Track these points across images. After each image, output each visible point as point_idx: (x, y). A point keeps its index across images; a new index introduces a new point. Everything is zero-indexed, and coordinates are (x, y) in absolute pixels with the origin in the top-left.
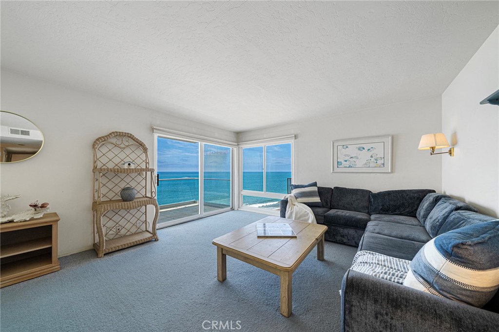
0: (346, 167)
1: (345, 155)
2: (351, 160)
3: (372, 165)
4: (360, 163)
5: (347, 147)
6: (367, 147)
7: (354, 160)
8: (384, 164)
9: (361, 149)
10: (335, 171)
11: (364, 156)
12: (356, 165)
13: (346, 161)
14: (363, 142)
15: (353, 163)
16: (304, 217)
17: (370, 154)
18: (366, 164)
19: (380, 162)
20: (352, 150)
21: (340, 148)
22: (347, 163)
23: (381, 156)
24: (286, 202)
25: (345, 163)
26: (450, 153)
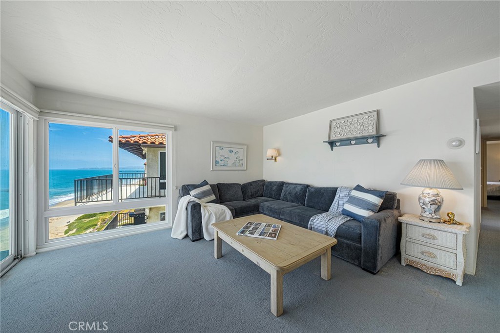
0: (221, 166)
1: (221, 156)
2: (225, 160)
3: (237, 164)
4: (230, 163)
5: (223, 149)
6: (235, 151)
7: (227, 160)
8: (242, 164)
9: (231, 152)
10: (214, 169)
11: (233, 157)
12: (228, 164)
13: (221, 160)
14: (233, 146)
15: (226, 162)
16: (223, 215)
17: (236, 156)
18: (233, 164)
19: (241, 162)
20: (225, 152)
21: (218, 148)
22: (222, 162)
23: (241, 158)
24: (199, 205)
25: (221, 162)
26: (275, 160)
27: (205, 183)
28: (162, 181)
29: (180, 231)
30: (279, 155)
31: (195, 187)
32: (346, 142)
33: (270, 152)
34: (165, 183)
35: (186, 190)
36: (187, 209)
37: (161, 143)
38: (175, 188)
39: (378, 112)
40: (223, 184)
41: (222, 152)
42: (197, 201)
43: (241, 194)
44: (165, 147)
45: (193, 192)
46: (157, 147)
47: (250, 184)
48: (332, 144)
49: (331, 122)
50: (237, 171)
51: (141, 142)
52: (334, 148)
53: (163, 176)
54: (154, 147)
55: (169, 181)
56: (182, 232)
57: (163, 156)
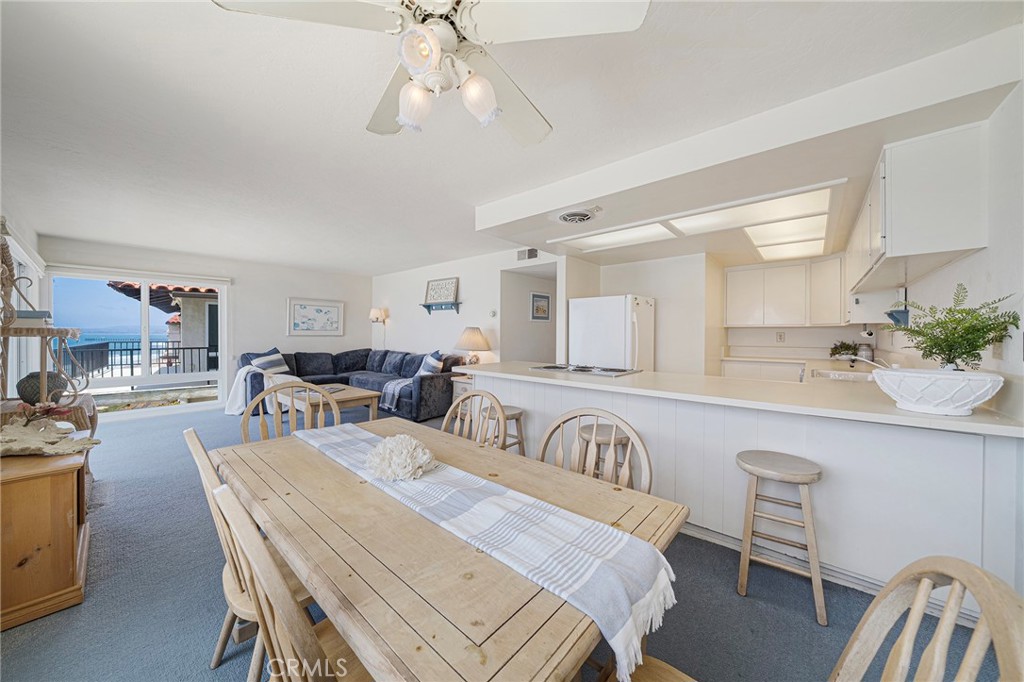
0: (304, 330)
1: (304, 317)
2: (309, 322)
3: (329, 328)
4: (317, 326)
5: (305, 307)
6: (324, 310)
7: (312, 322)
8: (337, 328)
9: (319, 311)
10: (291, 334)
11: (321, 319)
12: (313, 328)
13: (303, 323)
14: (321, 304)
15: (311, 325)
17: (328, 316)
18: (323, 327)
19: (335, 325)
20: (310, 312)
21: (297, 307)
22: (306, 325)
23: (335, 319)
24: (262, 375)
25: (301, 325)
26: (384, 322)
27: (275, 351)
28: (212, 354)
29: (237, 407)
30: (387, 316)
31: (258, 356)
32: (440, 306)
33: (374, 314)
34: (216, 358)
35: (246, 359)
36: (245, 380)
37: (210, 291)
38: (231, 358)
39: (458, 279)
40: (305, 354)
41: (304, 312)
42: (260, 371)
43: (330, 366)
44: (216, 298)
45: (255, 362)
46: (203, 296)
47: (347, 354)
48: (428, 307)
49: (428, 283)
50: (328, 338)
51: (171, 288)
52: (432, 312)
53: (213, 346)
54: (195, 297)
55: (224, 354)
56: (239, 408)
57: (213, 311)
